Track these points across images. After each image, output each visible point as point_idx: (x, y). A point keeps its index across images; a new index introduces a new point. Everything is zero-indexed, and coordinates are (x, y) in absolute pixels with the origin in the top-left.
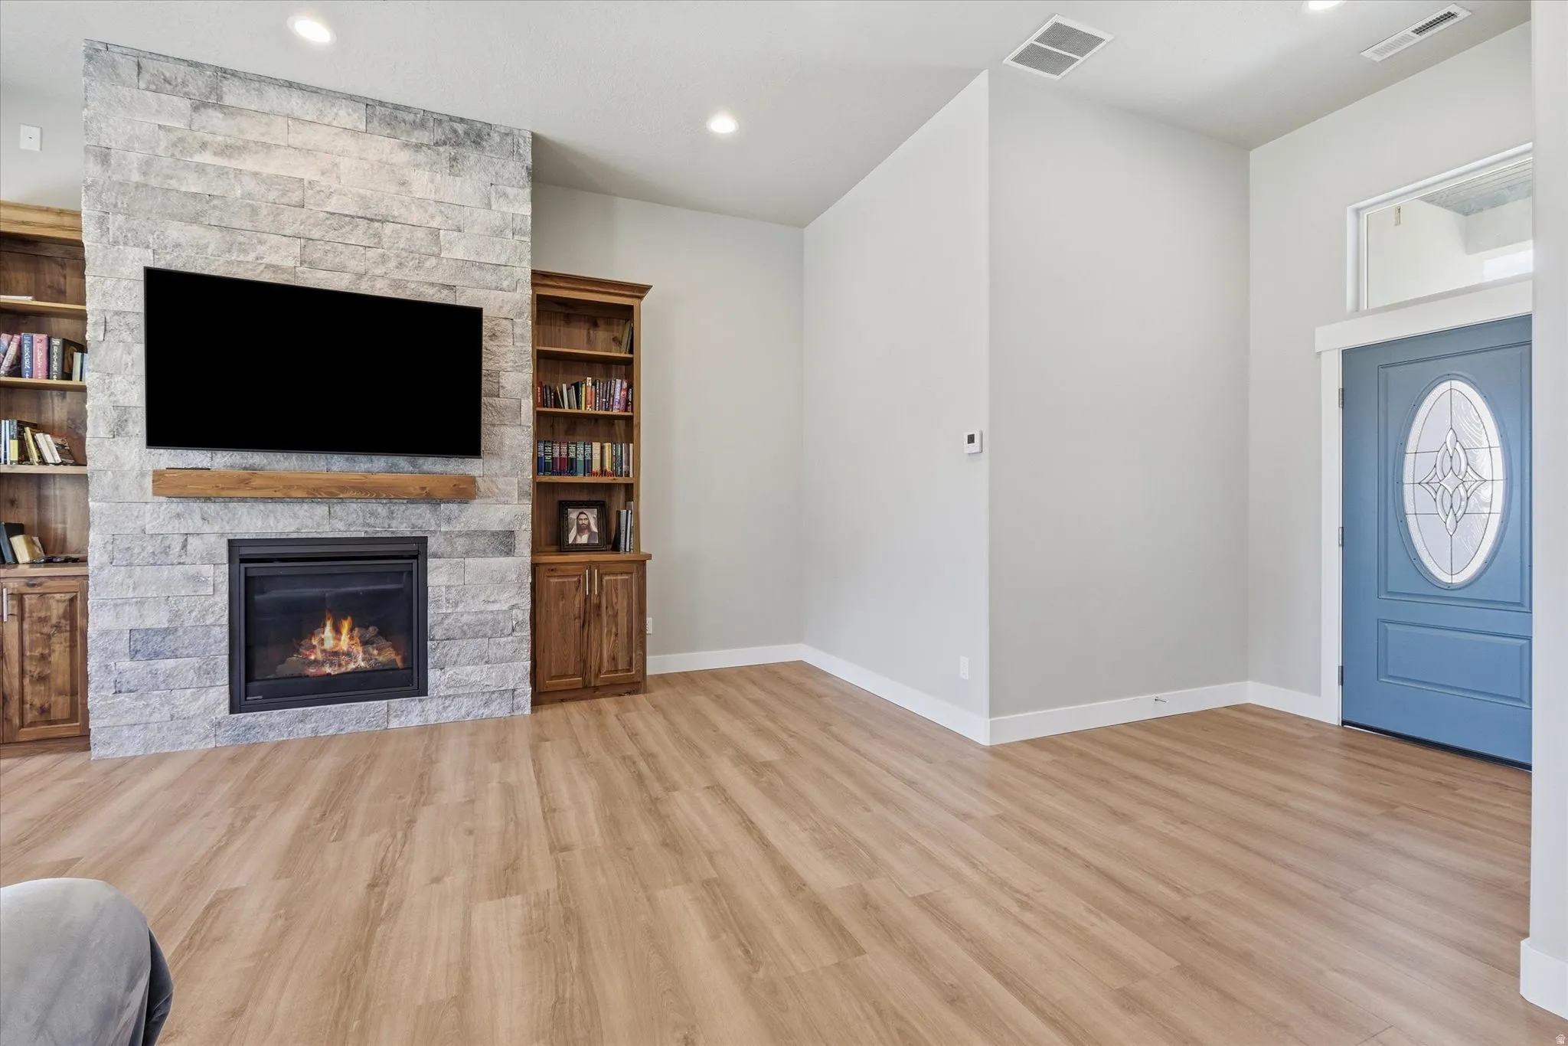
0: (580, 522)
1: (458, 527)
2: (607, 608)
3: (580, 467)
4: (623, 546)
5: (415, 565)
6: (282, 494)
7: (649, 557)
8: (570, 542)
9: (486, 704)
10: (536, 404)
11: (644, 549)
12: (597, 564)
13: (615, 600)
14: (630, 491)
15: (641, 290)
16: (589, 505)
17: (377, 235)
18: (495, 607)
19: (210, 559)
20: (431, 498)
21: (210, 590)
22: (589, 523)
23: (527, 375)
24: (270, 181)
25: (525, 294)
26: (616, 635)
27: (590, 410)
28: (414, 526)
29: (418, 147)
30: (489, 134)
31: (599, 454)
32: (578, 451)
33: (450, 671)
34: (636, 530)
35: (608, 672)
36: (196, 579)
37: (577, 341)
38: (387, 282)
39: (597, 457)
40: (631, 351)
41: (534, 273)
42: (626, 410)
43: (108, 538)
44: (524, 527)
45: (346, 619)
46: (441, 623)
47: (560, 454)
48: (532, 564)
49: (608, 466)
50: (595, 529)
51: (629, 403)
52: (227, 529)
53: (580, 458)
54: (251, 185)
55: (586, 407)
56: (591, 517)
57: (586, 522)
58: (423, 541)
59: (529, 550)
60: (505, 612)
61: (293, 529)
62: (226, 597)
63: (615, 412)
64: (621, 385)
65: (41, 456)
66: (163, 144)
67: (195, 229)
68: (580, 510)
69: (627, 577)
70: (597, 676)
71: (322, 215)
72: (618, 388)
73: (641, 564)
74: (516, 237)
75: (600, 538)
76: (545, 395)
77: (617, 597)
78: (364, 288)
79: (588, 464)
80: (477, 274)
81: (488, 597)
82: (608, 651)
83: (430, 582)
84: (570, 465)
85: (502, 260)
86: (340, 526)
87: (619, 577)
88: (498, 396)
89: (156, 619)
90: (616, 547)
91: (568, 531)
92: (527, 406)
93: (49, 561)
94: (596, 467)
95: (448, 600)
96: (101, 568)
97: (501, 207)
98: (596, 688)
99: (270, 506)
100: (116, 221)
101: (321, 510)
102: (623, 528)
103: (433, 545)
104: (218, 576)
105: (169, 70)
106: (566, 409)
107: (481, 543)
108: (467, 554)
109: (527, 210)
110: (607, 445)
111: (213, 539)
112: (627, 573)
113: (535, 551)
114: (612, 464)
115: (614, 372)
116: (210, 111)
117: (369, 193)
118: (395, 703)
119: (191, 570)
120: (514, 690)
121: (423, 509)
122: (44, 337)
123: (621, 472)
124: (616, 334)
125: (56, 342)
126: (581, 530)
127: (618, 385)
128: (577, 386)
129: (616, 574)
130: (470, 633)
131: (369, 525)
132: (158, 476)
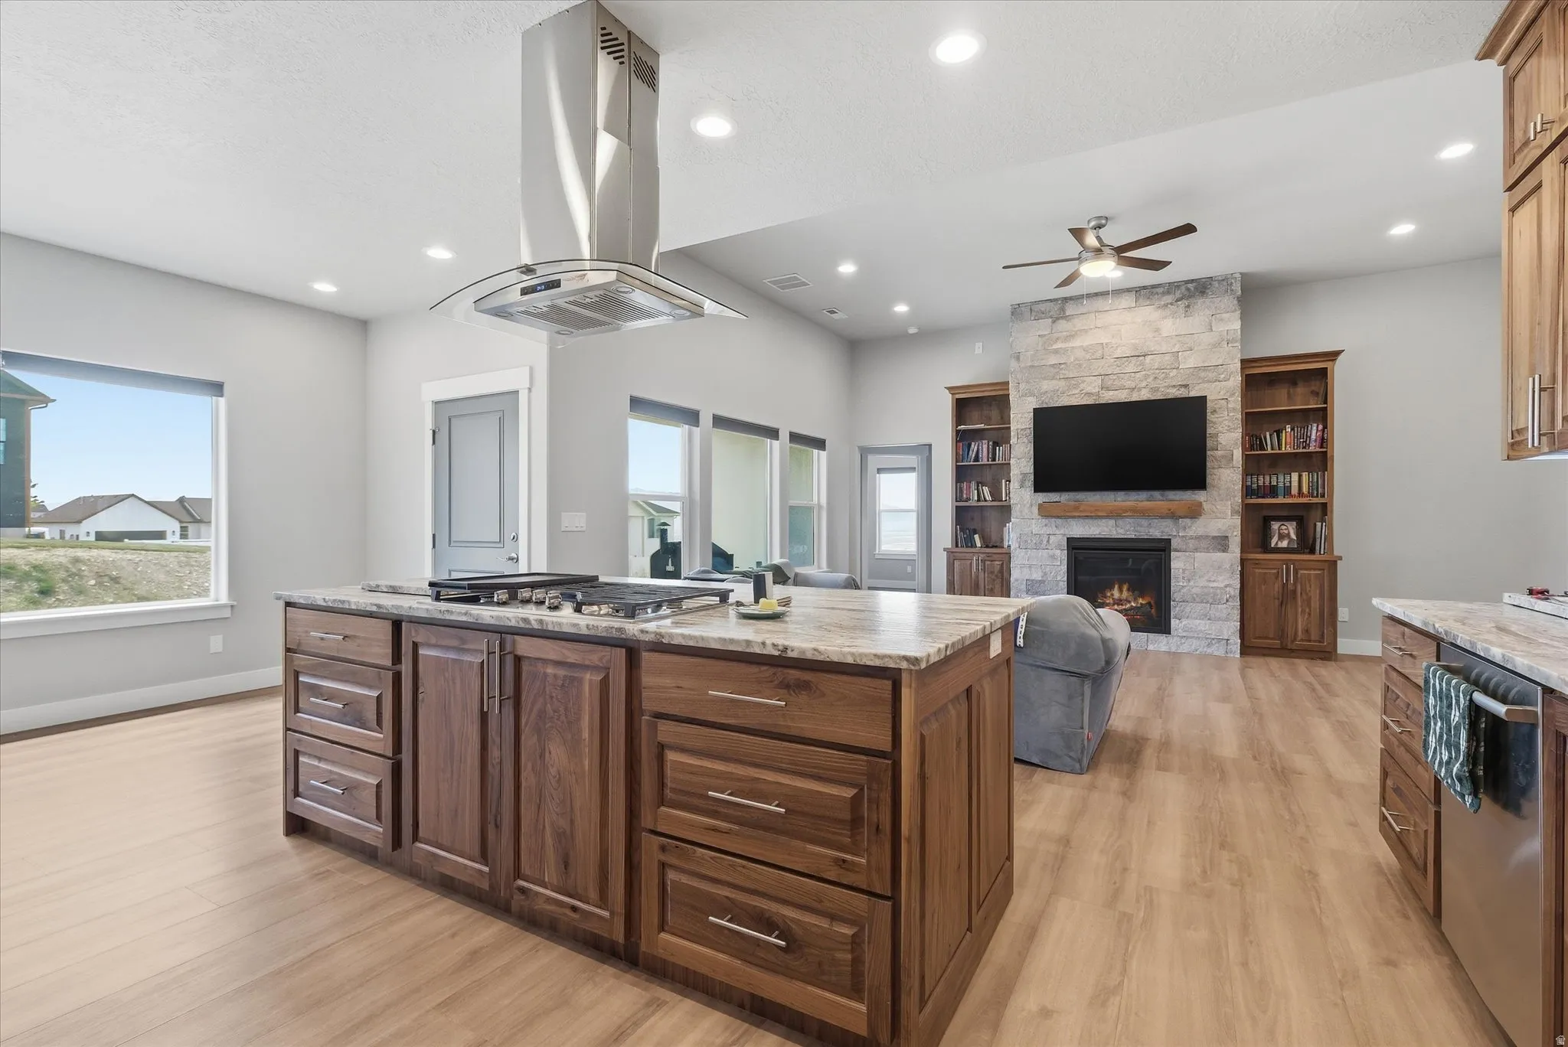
0: (1281, 531)
1: (1191, 533)
2: (1301, 594)
3: (1281, 491)
4: (1318, 548)
5: (1163, 556)
6: (1093, 515)
7: (1340, 558)
8: (1272, 546)
9: (1209, 645)
10: (1244, 449)
11: (1336, 553)
12: (1293, 561)
13: (1308, 589)
14: (1325, 509)
15: (1333, 356)
16: (1288, 519)
17: (1142, 364)
18: (1215, 585)
19: (1059, 547)
20: (1173, 516)
21: (1059, 564)
22: (1289, 533)
23: (1237, 435)
24: (1085, 350)
25: (1236, 381)
26: (1309, 614)
27: (1289, 450)
28: (1162, 532)
29: (1166, 305)
30: (1210, 284)
31: (1296, 481)
32: (1279, 480)
33: (1185, 622)
34: (1329, 539)
35: (1302, 640)
36: (1053, 557)
37: (1281, 401)
38: (1148, 390)
39: (1295, 484)
40: (1325, 402)
41: (1242, 361)
42: (1321, 447)
43: (1019, 535)
44: (1235, 533)
45: (1125, 583)
46: (1179, 591)
47: (1264, 483)
48: (1241, 559)
49: (1305, 490)
50: (1294, 537)
51: (1323, 441)
52: (1067, 532)
53: (1281, 485)
54: (1080, 354)
55: (1285, 447)
56: (1291, 529)
57: (1286, 532)
58: (1169, 541)
59: (1239, 549)
60: (1221, 588)
61: (1098, 533)
62: (1066, 566)
63: (1312, 449)
64: (1317, 427)
65: (985, 498)
66: (1040, 344)
67: (1054, 382)
68: (1282, 523)
69: (1319, 572)
70: (1293, 642)
71: (1112, 360)
72: (1314, 431)
73: (1333, 564)
74: (1230, 345)
75: (1298, 544)
76: (1252, 441)
77: (1310, 587)
78: (1135, 397)
79: (1287, 491)
80: (1203, 374)
81: (1210, 578)
82: (1302, 625)
83: (1173, 565)
84: (1273, 491)
85: (1220, 362)
86: (1122, 531)
87: (1312, 572)
88: (1217, 450)
89: (1037, 575)
90: (1312, 551)
91: (1271, 538)
92: (1238, 454)
93: (987, 547)
94: (1294, 490)
95: (1183, 578)
96: (1016, 549)
97: (1220, 328)
98: (1292, 650)
99: (1087, 521)
100: (1022, 386)
101: (1112, 522)
102: (1318, 536)
103: (1174, 544)
104: (1062, 555)
105: (1042, 307)
106: (1269, 451)
107: (1204, 544)
108: (1196, 550)
109: (1237, 325)
110: (1305, 475)
111: (1060, 537)
112: (1320, 570)
113: (1244, 548)
114: (1309, 489)
115: (1311, 417)
116: (1061, 321)
117: (1137, 341)
118: (1151, 636)
119: (1051, 552)
120: (1228, 640)
121: (1169, 522)
122: (986, 441)
123: (1317, 494)
124: (1313, 388)
125: (991, 443)
126: (1281, 537)
127: (1315, 428)
128: (1279, 432)
129: (1310, 569)
130: (1198, 600)
131: (1137, 531)
132: (1040, 507)
